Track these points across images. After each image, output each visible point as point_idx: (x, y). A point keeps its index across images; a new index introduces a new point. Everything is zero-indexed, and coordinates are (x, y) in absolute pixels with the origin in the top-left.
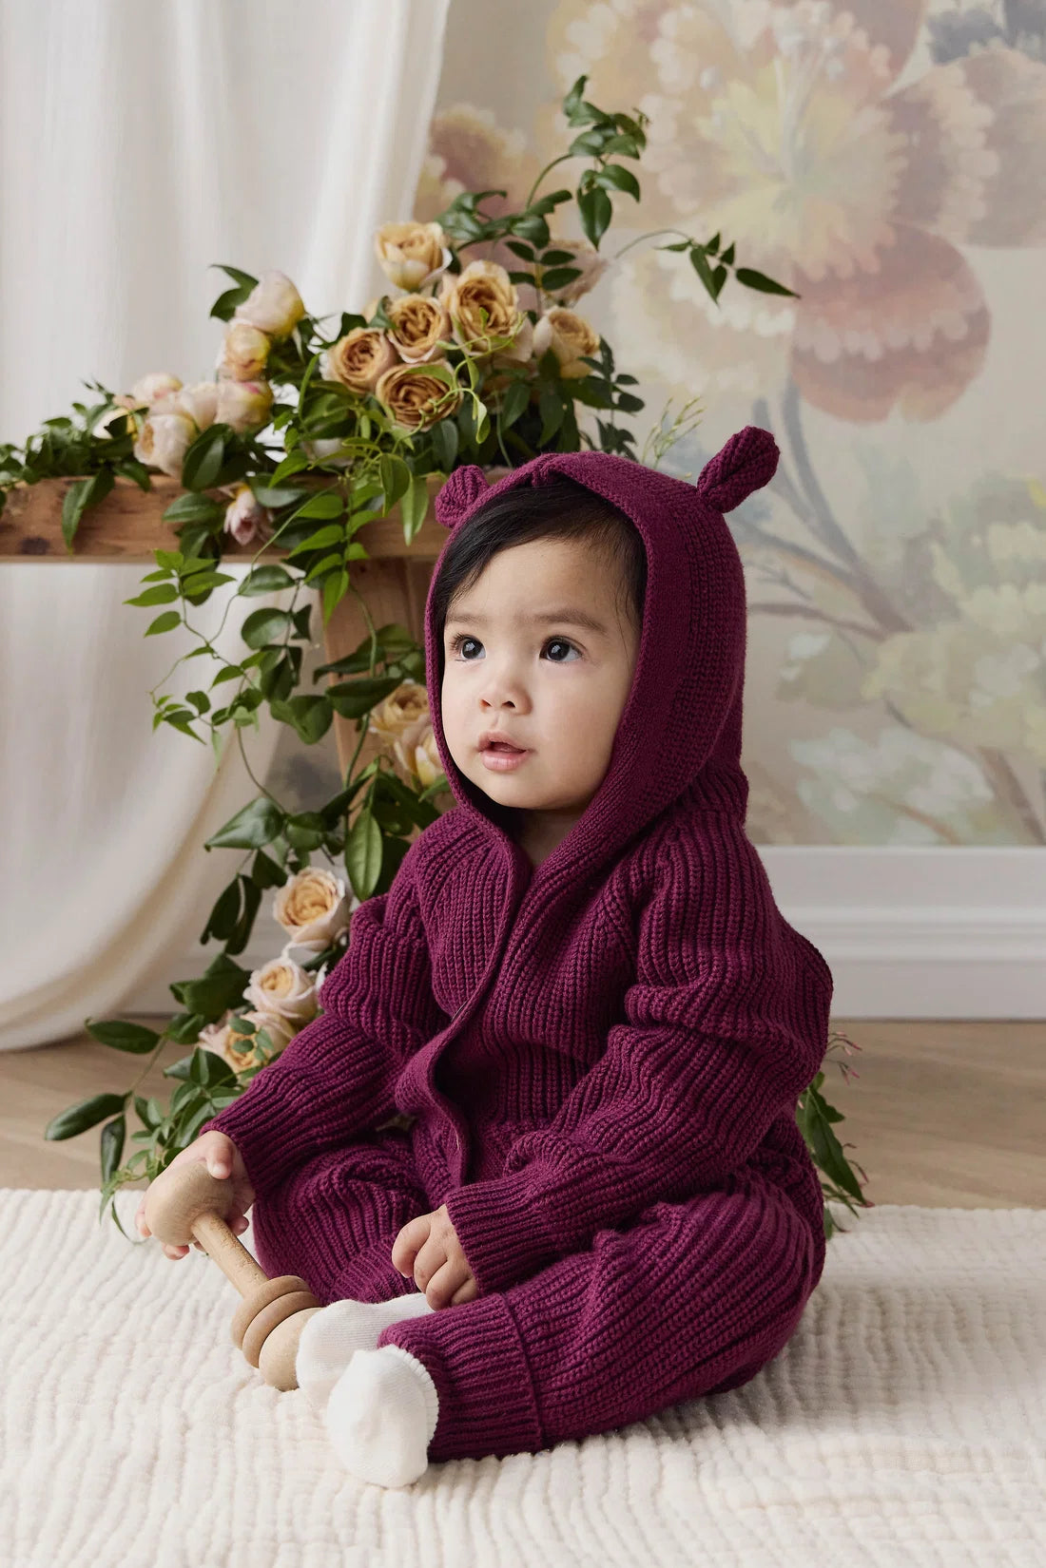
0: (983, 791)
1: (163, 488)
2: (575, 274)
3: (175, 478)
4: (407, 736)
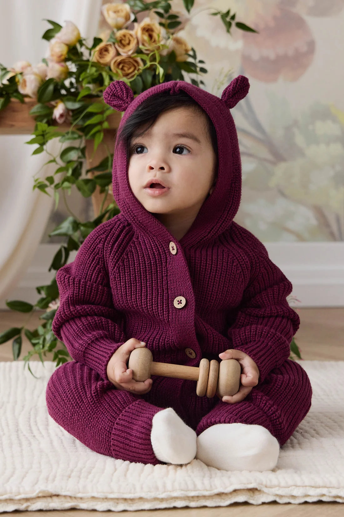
0: (314, 221)
1: (29, 103)
2: (179, 23)
3: (34, 99)
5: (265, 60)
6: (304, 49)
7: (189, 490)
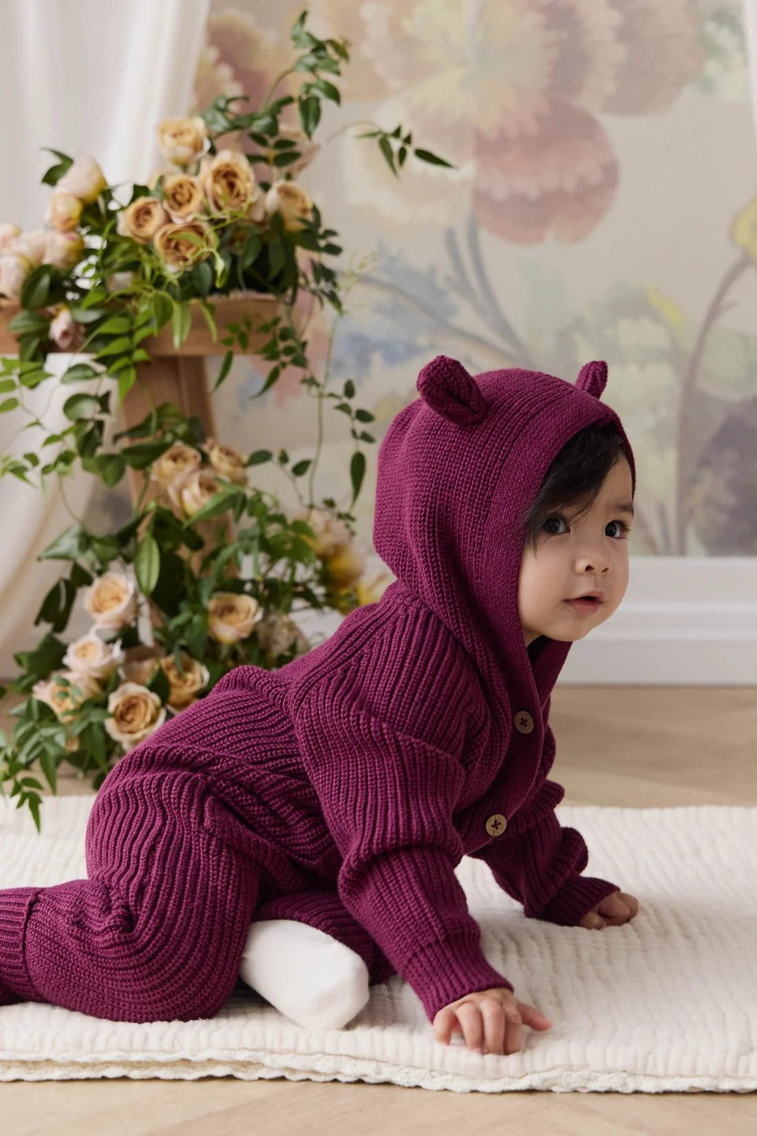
1: (8, 308)
2: (295, 156)
3: (15, 300)
4: (177, 481)
5: (519, 200)
6: (595, 177)
7: (133, 1051)
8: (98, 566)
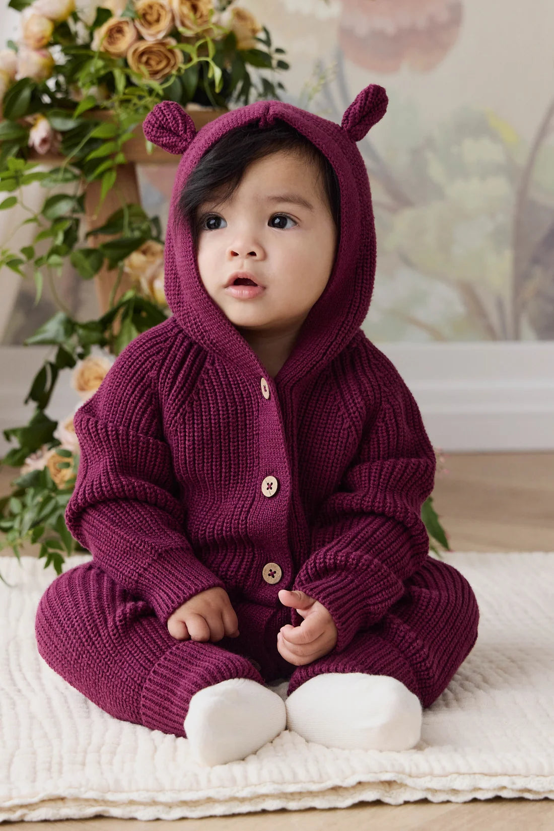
4: (149, 272)
5: (378, 35)
6: (444, 16)
8: (79, 350)
